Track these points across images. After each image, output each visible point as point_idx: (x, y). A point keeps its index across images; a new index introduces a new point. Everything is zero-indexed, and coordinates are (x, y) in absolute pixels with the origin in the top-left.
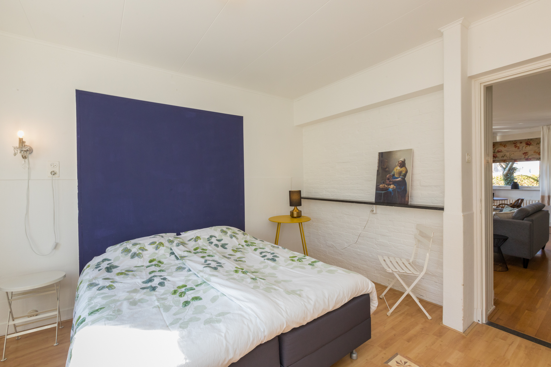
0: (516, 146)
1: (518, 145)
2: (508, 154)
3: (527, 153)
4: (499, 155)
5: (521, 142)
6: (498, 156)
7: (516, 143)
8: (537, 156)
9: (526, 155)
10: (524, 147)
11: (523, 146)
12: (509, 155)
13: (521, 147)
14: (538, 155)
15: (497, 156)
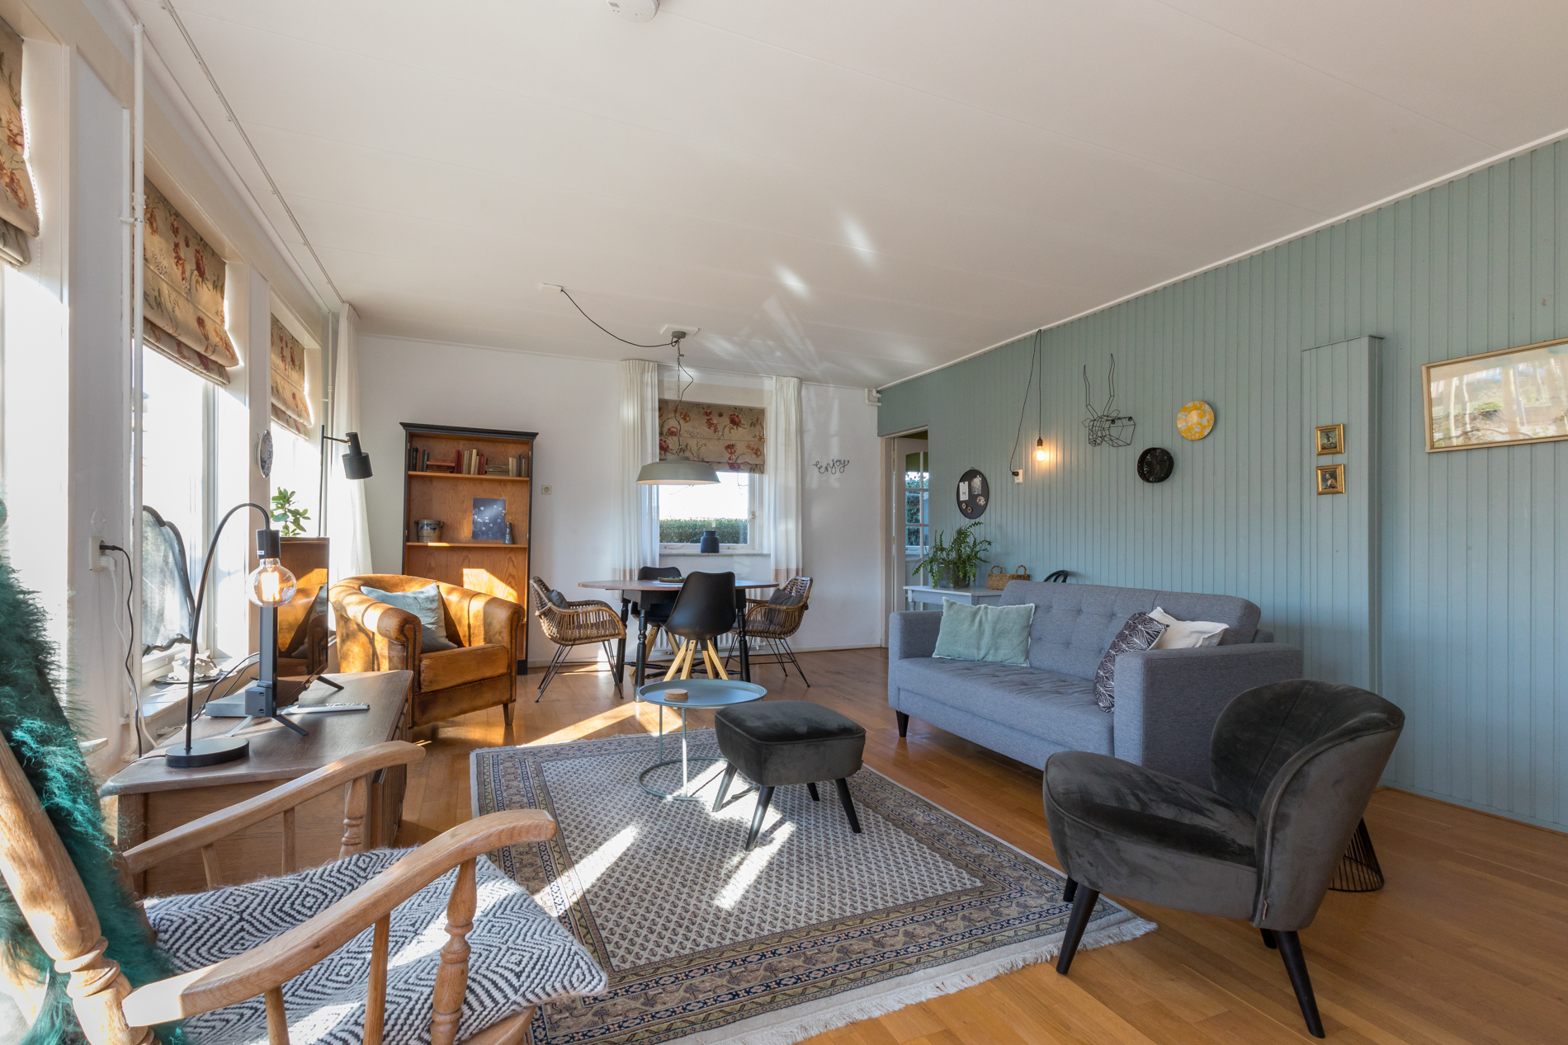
0: (710, 424)
1: (715, 422)
2: (693, 443)
3: (733, 445)
4: (672, 442)
5: (720, 410)
6: (671, 447)
7: (710, 413)
8: (752, 459)
9: (731, 453)
10: (727, 429)
11: (725, 426)
12: (696, 448)
13: (720, 428)
14: (754, 456)
15: (668, 447)
